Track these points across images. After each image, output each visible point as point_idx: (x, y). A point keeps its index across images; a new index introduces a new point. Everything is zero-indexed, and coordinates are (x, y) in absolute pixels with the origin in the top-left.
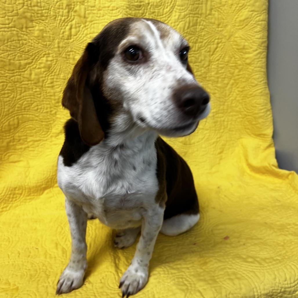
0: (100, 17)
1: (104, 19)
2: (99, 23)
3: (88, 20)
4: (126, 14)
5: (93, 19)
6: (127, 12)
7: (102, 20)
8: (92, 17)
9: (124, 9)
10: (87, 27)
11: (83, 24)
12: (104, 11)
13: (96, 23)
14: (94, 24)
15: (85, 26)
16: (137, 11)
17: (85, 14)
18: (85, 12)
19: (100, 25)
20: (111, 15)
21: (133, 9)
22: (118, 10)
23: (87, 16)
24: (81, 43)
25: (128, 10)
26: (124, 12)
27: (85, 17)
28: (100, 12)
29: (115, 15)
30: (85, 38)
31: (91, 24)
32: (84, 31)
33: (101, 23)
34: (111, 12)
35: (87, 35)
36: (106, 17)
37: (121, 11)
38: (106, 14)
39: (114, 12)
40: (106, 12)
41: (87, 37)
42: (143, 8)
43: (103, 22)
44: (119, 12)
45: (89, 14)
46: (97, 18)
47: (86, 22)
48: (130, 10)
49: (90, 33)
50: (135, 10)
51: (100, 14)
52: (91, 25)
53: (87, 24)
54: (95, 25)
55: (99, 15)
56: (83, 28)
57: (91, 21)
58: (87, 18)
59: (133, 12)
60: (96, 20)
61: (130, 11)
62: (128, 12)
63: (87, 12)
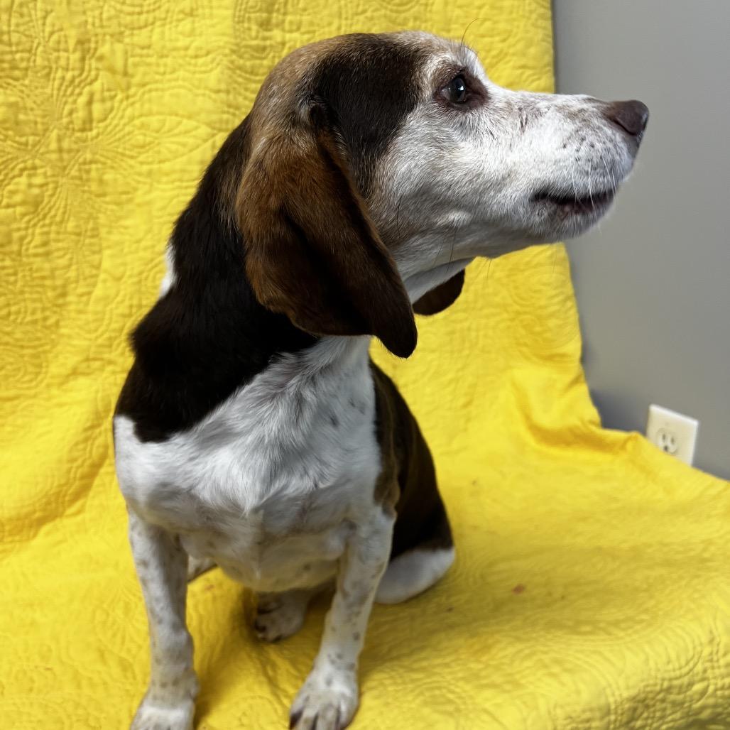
0: (164, 73)
1: (177, 79)
2: (163, 90)
3: (136, 80)
4: (231, 66)
5: (147, 79)
6: (232, 62)
7: (170, 81)
8: (145, 74)
9: (226, 55)
10: (131, 100)
11: (122, 91)
12: (174, 57)
13: (157, 90)
14: (150, 91)
15: (128, 97)
16: (258, 62)
17: (126, 65)
18: (126, 60)
19: (168, 93)
20: (192, 68)
21: (246, 56)
22: (210, 57)
23: (130, 70)
24: (119, 139)
25: (234, 57)
26: (225, 62)
27: (125, 74)
28: (164, 60)
29: (203, 69)
30: (128, 129)
31: (142, 90)
32: (124, 110)
33: (169, 88)
34: (193, 61)
35: (132, 119)
36: (181, 73)
37: (217, 60)
38: (181, 65)
39: (200, 61)
40: (181, 61)
41: (134, 126)
42: (271, 55)
43: (173, 88)
44: (213, 60)
45: (136, 65)
46: (157, 77)
47: (128, 87)
48: (241, 57)
49: (141, 116)
50: (253, 57)
51: (165, 65)
52: (144, 94)
53: (132, 91)
54: (154, 94)
55: (162, 69)
56: (121, 101)
57: (144, 85)
58: (132, 76)
59: (248, 64)
60: (156, 82)
61: (241, 62)
62: (236, 63)
63: (131, 60)
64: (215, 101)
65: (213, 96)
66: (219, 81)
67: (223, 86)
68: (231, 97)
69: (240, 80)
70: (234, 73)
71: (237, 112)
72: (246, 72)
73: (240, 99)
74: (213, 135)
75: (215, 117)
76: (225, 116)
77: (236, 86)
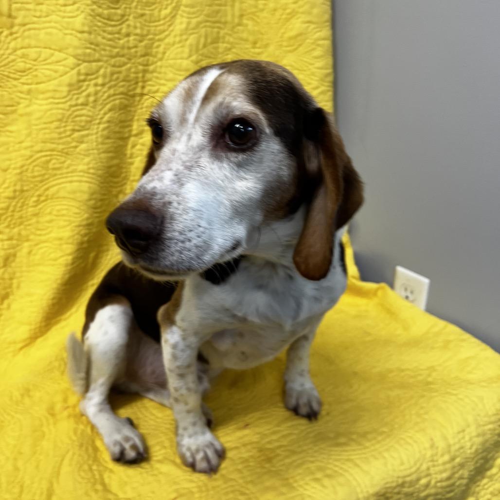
0: (40, 17)
1: (50, 22)
2: (39, 29)
3: (17, 21)
4: (92, 13)
5: (27, 20)
6: (93, 10)
7: (45, 22)
8: (25, 17)
9: (88, 5)
10: (15, 36)
11: (8, 29)
12: (48, 5)
13: (34, 29)
14: (29, 29)
15: (11, 34)
16: (113, 11)
17: (10, 9)
18: (10, 5)
19: (43, 31)
20: (62, 14)
21: (104, 6)
22: (76, 6)
23: (14, 14)
24: (4, 65)
25: (95, 7)
26: (88, 10)
27: (10, 16)
28: (40, 7)
29: (71, 15)
30: (12, 57)
31: (23, 29)
32: (9, 43)
33: (44, 28)
34: (63, 8)
35: (15, 50)
36: (53, 17)
37: (82, 9)
38: (53, 11)
39: (69, 8)
40: (53, 8)
41: (16, 55)
42: (124, 6)
43: (48, 28)
44: (78, 9)
45: (19, 10)
46: (35, 19)
47: (12, 26)
48: (100, 7)
49: (22, 48)
50: (110, 8)
51: (41, 11)
52: (24, 31)
53: (15, 29)
54: (32, 32)
55: (38, 14)
56: (6, 37)
57: (24, 25)
58: (15, 18)
59: (106, 12)
60: (34, 23)
61: (100, 10)
62: (96, 12)
63: (14, 6)
64: (80, 39)
65: (79, 35)
66: (83, 24)
67: (86, 29)
68: (92, 36)
69: (99, 24)
70: (95, 18)
71: (97, 48)
72: (104, 18)
73: (99, 39)
74: (79, 65)
75: (80, 51)
76: (88, 51)
77: (96, 28)
